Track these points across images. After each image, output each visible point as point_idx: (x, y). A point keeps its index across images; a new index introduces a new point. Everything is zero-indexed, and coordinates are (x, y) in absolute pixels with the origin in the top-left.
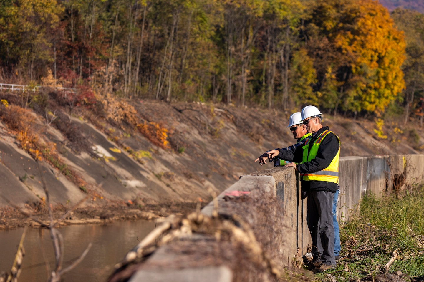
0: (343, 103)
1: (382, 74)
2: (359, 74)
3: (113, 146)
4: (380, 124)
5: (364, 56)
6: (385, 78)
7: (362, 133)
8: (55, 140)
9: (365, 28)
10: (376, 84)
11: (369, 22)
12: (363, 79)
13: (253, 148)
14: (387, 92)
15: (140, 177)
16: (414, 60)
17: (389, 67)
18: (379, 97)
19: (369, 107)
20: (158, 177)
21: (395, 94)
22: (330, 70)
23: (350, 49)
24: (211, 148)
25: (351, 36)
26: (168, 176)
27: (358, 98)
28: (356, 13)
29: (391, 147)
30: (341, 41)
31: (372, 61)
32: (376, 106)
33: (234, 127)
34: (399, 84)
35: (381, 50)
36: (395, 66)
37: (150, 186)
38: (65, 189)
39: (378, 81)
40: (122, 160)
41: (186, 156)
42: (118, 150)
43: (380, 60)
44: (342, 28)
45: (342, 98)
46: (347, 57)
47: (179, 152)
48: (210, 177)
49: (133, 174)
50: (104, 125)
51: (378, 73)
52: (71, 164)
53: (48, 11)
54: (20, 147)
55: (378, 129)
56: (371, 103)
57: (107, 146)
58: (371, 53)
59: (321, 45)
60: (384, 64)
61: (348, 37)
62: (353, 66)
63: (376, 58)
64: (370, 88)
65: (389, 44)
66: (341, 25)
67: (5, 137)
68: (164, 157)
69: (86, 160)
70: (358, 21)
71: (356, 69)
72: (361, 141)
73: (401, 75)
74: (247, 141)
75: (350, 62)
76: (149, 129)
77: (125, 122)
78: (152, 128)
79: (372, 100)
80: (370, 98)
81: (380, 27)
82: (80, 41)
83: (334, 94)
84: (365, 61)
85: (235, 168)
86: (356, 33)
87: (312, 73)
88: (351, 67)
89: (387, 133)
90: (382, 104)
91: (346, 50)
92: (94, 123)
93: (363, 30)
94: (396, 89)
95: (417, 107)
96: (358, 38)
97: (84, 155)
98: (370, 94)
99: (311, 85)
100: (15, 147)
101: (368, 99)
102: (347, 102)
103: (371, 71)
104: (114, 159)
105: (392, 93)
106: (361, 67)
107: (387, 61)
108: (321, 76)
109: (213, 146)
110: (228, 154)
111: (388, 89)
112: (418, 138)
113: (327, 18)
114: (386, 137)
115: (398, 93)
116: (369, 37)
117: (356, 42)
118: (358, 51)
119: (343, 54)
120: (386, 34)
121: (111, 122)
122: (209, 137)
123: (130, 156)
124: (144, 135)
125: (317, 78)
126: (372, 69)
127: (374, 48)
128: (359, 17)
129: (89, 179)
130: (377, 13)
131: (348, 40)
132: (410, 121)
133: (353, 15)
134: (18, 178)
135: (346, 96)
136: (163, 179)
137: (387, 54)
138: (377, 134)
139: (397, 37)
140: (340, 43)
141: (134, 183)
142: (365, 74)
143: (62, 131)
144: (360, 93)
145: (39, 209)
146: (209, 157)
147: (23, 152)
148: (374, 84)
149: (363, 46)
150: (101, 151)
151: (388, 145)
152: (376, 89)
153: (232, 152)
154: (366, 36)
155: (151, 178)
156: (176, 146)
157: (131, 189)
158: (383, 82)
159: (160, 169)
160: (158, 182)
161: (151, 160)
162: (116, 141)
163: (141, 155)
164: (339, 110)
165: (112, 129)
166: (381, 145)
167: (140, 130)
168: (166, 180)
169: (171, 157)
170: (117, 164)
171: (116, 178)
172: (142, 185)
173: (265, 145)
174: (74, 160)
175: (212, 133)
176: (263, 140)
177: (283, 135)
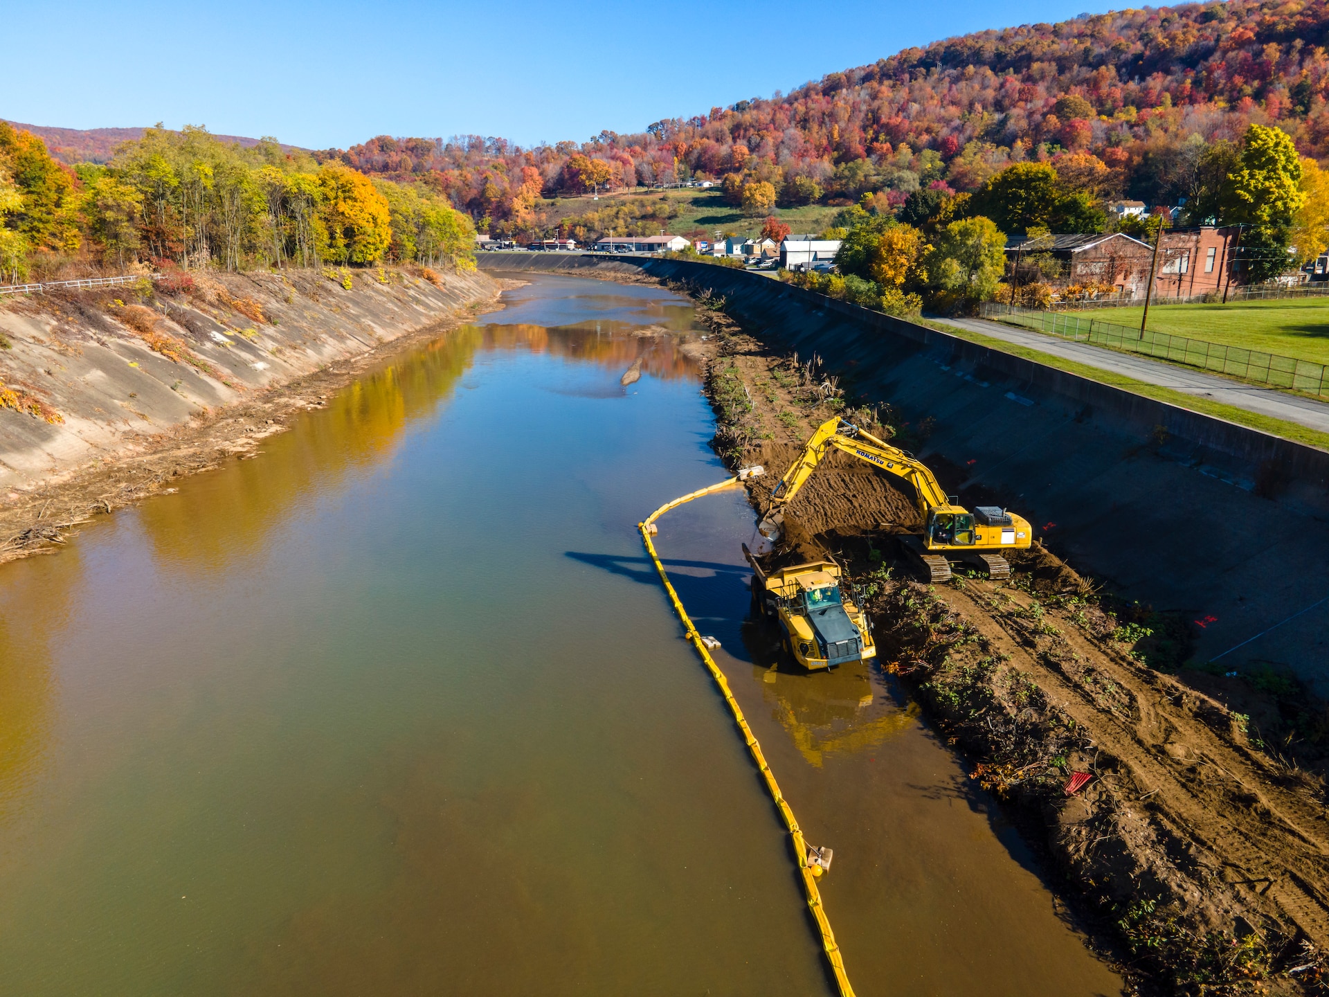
0: (352, 257)
1: (376, 232)
2: (361, 234)
3: (225, 330)
4: (380, 271)
5: (363, 219)
6: (379, 235)
7: (370, 279)
8: (177, 334)
10: (373, 240)
11: (363, 191)
12: (364, 237)
13: (318, 308)
14: (381, 246)
15: (261, 358)
16: (394, 218)
17: (381, 226)
18: (375, 250)
19: (370, 258)
20: (272, 353)
22: (338, 231)
23: (351, 213)
24: (292, 314)
25: (351, 203)
26: (280, 351)
27: (362, 252)
28: (351, 184)
29: (391, 289)
30: (342, 207)
31: (368, 222)
32: (374, 257)
33: (296, 291)
34: (387, 238)
35: (375, 213)
36: (385, 225)
37: (274, 367)
38: (213, 388)
39: (374, 237)
40: (240, 343)
41: (281, 328)
42: (231, 333)
43: (375, 220)
44: (342, 196)
46: (350, 220)
47: (275, 324)
48: (308, 344)
49: (255, 356)
50: (207, 307)
51: (374, 231)
52: (202, 357)
54: (154, 350)
55: (379, 275)
57: (221, 331)
58: (367, 216)
59: (328, 211)
60: (377, 224)
61: (348, 204)
62: (356, 227)
63: (371, 220)
64: (369, 243)
65: (379, 208)
66: (340, 194)
67: (133, 340)
68: (266, 332)
69: (213, 349)
70: (354, 190)
71: (358, 229)
73: (389, 231)
75: (352, 224)
76: (243, 305)
77: (222, 301)
80: (370, 251)
83: (344, 250)
84: (364, 223)
85: (317, 331)
86: (353, 200)
87: (326, 235)
88: (354, 228)
89: (386, 278)
90: (377, 254)
91: (348, 214)
92: (198, 307)
93: (360, 197)
94: (386, 242)
96: (357, 204)
97: (209, 345)
98: (370, 248)
99: (327, 244)
100: (147, 350)
101: (368, 252)
102: (354, 256)
103: (369, 230)
104: (233, 343)
106: (361, 228)
107: (379, 221)
108: (332, 237)
110: (306, 318)
111: (381, 243)
112: (403, 279)
114: (387, 281)
116: (365, 203)
117: (355, 208)
118: (358, 215)
119: (346, 217)
120: (375, 200)
121: (211, 304)
122: (284, 304)
123: (243, 337)
124: (241, 312)
125: (329, 239)
127: (370, 212)
128: (354, 187)
129: (225, 371)
131: (348, 206)
133: (349, 185)
134: (169, 388)
135: (353, 251)
136: (278, 355)
137: (378, 216)
138: (379, 279)
139: (382, 202)
140: (342, 209)
141: (260, 366)
142: (365, 233)
143: (179, 322)
144: (363, 248)
145: (205, 420)
146: (295, 324)
147: (158, 355)
148: (371, 239)
149: (362, 211)
150: (218, 337)
151: (389, 288)
152: (374, 244)
153: (306, 314)
154: (362, 202)
155: (270, 357)
156: (269, 319)
157: (262, 373)
158: (378, 239)
159: (271, 345)
160: (277, 360)
161: (260, 337)
162: (224, 324)
163: (250, 334)
164: (352, 264)
165: (215, 312)
166: (386, 288)
167: (236, 307)
168: (281, 356)
169: (270, 330)
170: (238, 348)
171: (245, 363)
172: (267, 366)
173: (323, 304)
174: (203, 352)
175: (287, 300)
176: (320, 299)
177: (329, 292)
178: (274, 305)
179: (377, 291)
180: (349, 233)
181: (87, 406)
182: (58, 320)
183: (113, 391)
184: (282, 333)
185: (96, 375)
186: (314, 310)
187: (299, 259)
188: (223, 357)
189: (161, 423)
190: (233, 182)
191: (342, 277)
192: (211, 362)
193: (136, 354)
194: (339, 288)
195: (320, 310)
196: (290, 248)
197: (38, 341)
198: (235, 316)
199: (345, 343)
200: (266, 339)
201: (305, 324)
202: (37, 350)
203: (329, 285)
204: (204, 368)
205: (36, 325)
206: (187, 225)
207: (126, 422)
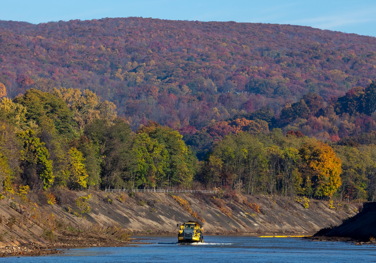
0: (315, 193)
1: (331, 179)
2: (322, 180)
3: (245, 212)
4: (332, 202)
5: (323, 171)
6: (333, 181)
7: (324, 206)
8: (229, 210)
9: (324, 158)
10: (329, 183)
11: (325, 156)
12: (324, 182)
13: (286, 213)
14: (334, 187)
15: (257, 223)
16: (344, 171)
17: (334, 176)
18: (330, 189)
19: (326, 194)
20: (261, 222)
21: (337, 188)
22: (308, 178)
23: (317, 168)
24: (273, 213)
25: (317, 162)
26: (264, 223)
27: (321, 190)
28: (319, 152)
29: (337, 212)
30: (313, 165)
31: (327, 173)
32: (329, 194)
33: (277, 204)
34: (339, 183)
35: (331, 168)
36: (337, 175)
38: (239, 226)
39: (330, 182)
41: (266, 216)
42: (247, 214)
43: (331, 172)
44: (313, 158)
45: (314, 191)
46: (316, 172)
47: (264, 214)
48: (277, 223)
49: (254, 221)
51: (330, 178)
53: (218, 163)
55: (331, 204)
56: (327, 192)
57: (243, 212)
58: (326, 169)
59: (304, 167)
60: (332, 175)
61: (316, 163)
62: (319, 176)
63: (328, 172)
64: (326, 185)
65: (334, 165)
66: (312, 157)
67: (217, 209)
68: (260, 216)
70: (320, 155)
71: (320, 177)
72: (324, 210)
73: (340, 179)
74: (283, 210)
75: (317, 174)
76: (253, 206)
77: (244, 203)
78: (254, 205)
79: (328, 191)
80: (326, 190)
81: (330, 157)
82: (224, 173)
83: (311, 189)
84: (324, 174)
85: (282, 220)
86: (319, 160)
87: (301, 180)
88: (318, 176)
89: (334, 206)
90: (332, 192)
91: (315, 168)
92: (236, 204)
93: (323, 159)
94: (337, 185)
95: (346, 193)
96: (321, 163)
97: (239, 215)
98: (327, 188)
99: (300, 185)
100: (221, 212)
101: (325, 191)
102: (317, 192)
103: (327, 178)
104: (247, 216)
105: (336, 187)
106: (322, 176)
107: (334, 173)
108: (304, 181)
109: (273, 212)
110: (279, 215)
111: (334, 185)
112: (348, 208)
113: (305, 154)
114: (334, 208)
115: (338, 187)
116: (326, 162)
117: (319, 165)
118: (321, 169)
119: (314, 170)
120: (333, 160)
121: (240, 203)
122: (270, 208)
123: (251, 215)
124: (251, 208)
125: (303, 182)
126: (327, 177)
127: (328, 167)
128: (320, 153)
129: (244, 223)
130: (328, 151)
131: (316, 164)
132: (343, 200)
133: (318, 152)
134: (227, 222)
135: (316, 189)
137: (333, 170)
138: (330, 206)
139: (337, 162)
140: (312, 166)
141: (256, 225)
142: (324, 179)
143: (230, 207)
144: (322, 188)
146: (273, 216)
147: (224, 214)
148: (328, 183)
149: (323, 167)
150: (242, 214)
151: (335, 211)
152: (329, 186)
153: (280, 214)
154: (324, 162)
155: (260, 223)
156: (262, 212)
157: (256, 227)
158: (332, 183)
159: (261, 220)
160: (262, 225)
161: (256, 217)
162: (245, 210)
163: (253, 215)
164: (313, 196)
165: (242, 206)
166: (332, 212)
167: (249, 206)
168: (264, 224)
169: (262, 216)
170: (249, 218)
171: (250, 223)
172: (258, 225)
173: (289, 212)
174: (237, 217)
175: (271, 207)
176: (288, 210)
177: (295, 208)
178: (265, 208)
179: (326, 212)
180: (315, 179)
181: (209, 221)
182: (200, 201)
183: (214, 220)
184: (266, 217)
185: (209, 215)
186: (284, 213)
187: (283, 191)
188: (243, 219)
189: (226, 229)
190: (255, 155)
191: (304, 202)
192: (239, 219)
193: (218, 213)
194: (301, 207)
195: (288, 213)
196: (280, 186)
197: (196, 205)
198: (248, 209)
199: (294, 227)
200: (259, 218)
201: (277, 217)
202: (196, 207)
203: (296, 205)
204: (237, 221)
205: (195, 201)
206: (235, 173)
207: (217, 226)
